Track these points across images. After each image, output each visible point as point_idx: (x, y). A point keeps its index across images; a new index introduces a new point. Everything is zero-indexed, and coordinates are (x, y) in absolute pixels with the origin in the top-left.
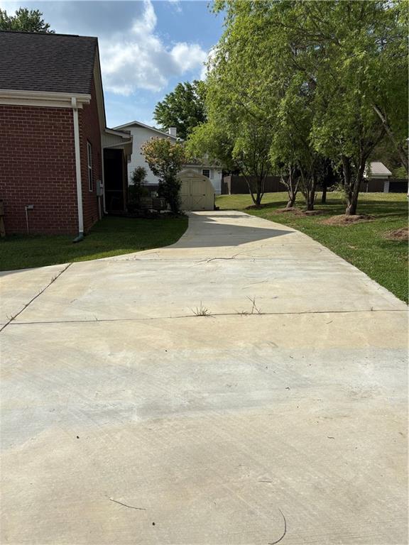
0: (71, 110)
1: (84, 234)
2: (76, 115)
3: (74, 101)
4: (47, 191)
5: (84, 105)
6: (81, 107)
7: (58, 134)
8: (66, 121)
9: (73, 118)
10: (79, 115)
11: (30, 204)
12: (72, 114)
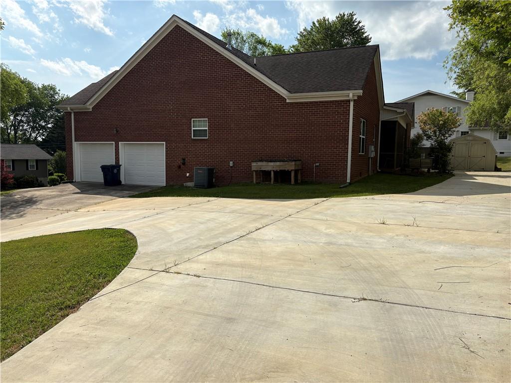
0: (349, 101)
1: (350, 184)
2: (352, 104)
3: (351, 95)
4: (328, 154)
5: (359, 97)
6: (356, 98)
7: (339, 117)
8: (345, 108)
9: (350, 106)
10: (354, 103)
11: (317, 162)
12: (350, 103)
